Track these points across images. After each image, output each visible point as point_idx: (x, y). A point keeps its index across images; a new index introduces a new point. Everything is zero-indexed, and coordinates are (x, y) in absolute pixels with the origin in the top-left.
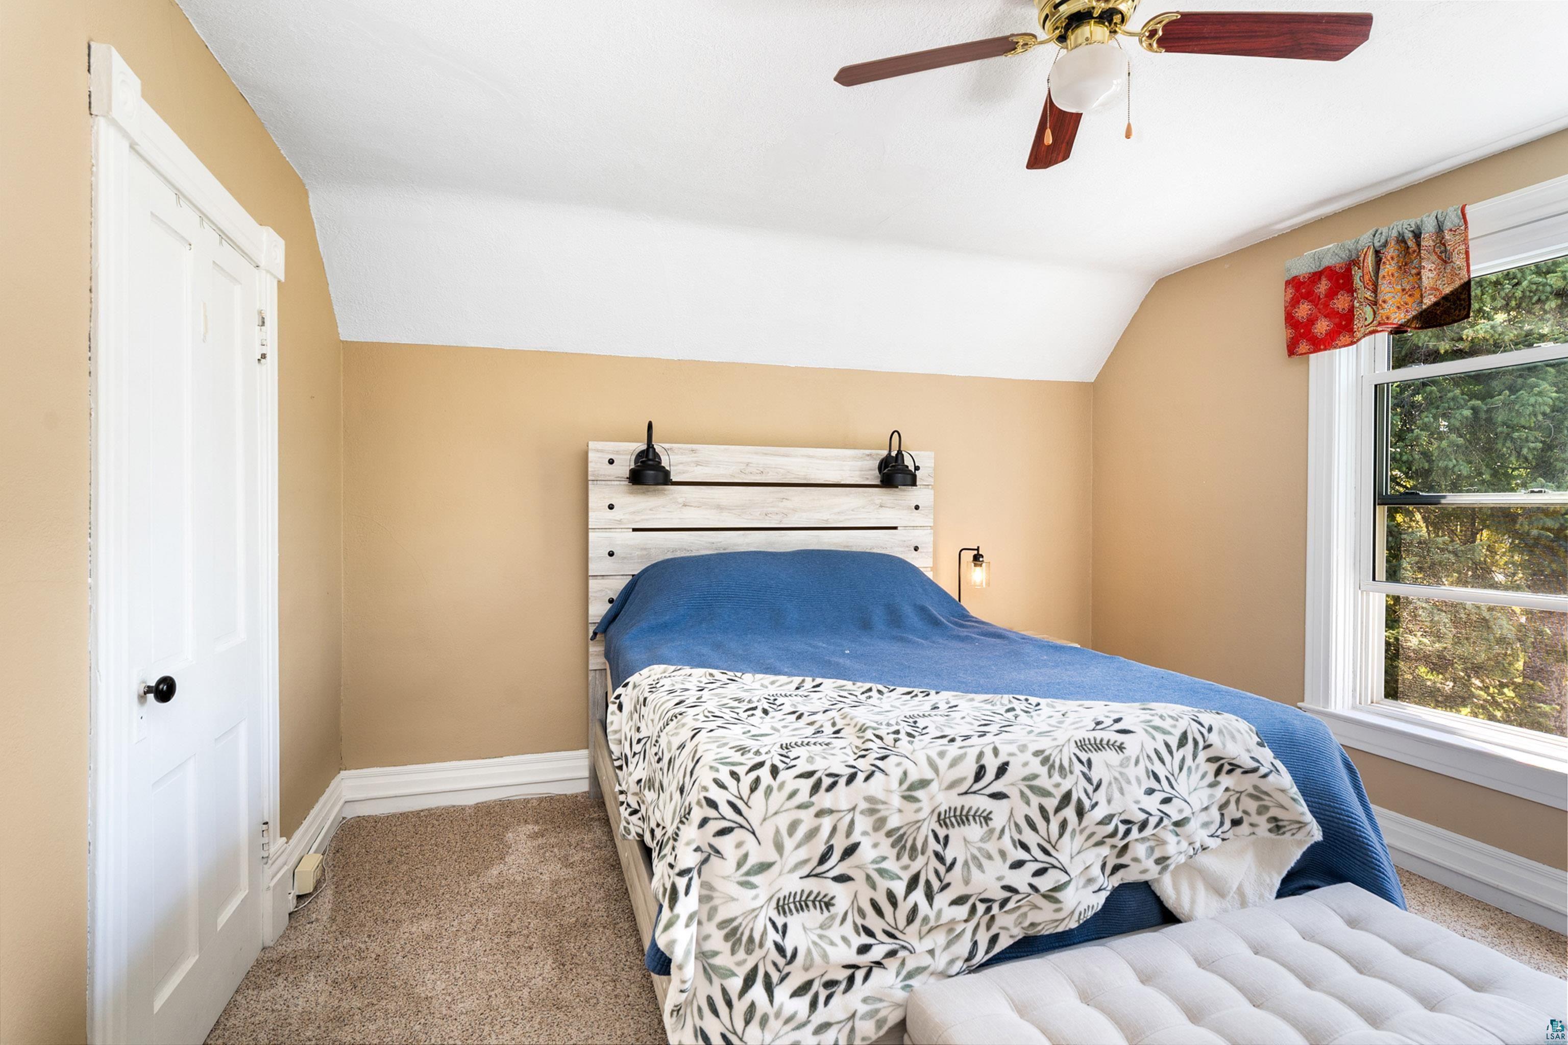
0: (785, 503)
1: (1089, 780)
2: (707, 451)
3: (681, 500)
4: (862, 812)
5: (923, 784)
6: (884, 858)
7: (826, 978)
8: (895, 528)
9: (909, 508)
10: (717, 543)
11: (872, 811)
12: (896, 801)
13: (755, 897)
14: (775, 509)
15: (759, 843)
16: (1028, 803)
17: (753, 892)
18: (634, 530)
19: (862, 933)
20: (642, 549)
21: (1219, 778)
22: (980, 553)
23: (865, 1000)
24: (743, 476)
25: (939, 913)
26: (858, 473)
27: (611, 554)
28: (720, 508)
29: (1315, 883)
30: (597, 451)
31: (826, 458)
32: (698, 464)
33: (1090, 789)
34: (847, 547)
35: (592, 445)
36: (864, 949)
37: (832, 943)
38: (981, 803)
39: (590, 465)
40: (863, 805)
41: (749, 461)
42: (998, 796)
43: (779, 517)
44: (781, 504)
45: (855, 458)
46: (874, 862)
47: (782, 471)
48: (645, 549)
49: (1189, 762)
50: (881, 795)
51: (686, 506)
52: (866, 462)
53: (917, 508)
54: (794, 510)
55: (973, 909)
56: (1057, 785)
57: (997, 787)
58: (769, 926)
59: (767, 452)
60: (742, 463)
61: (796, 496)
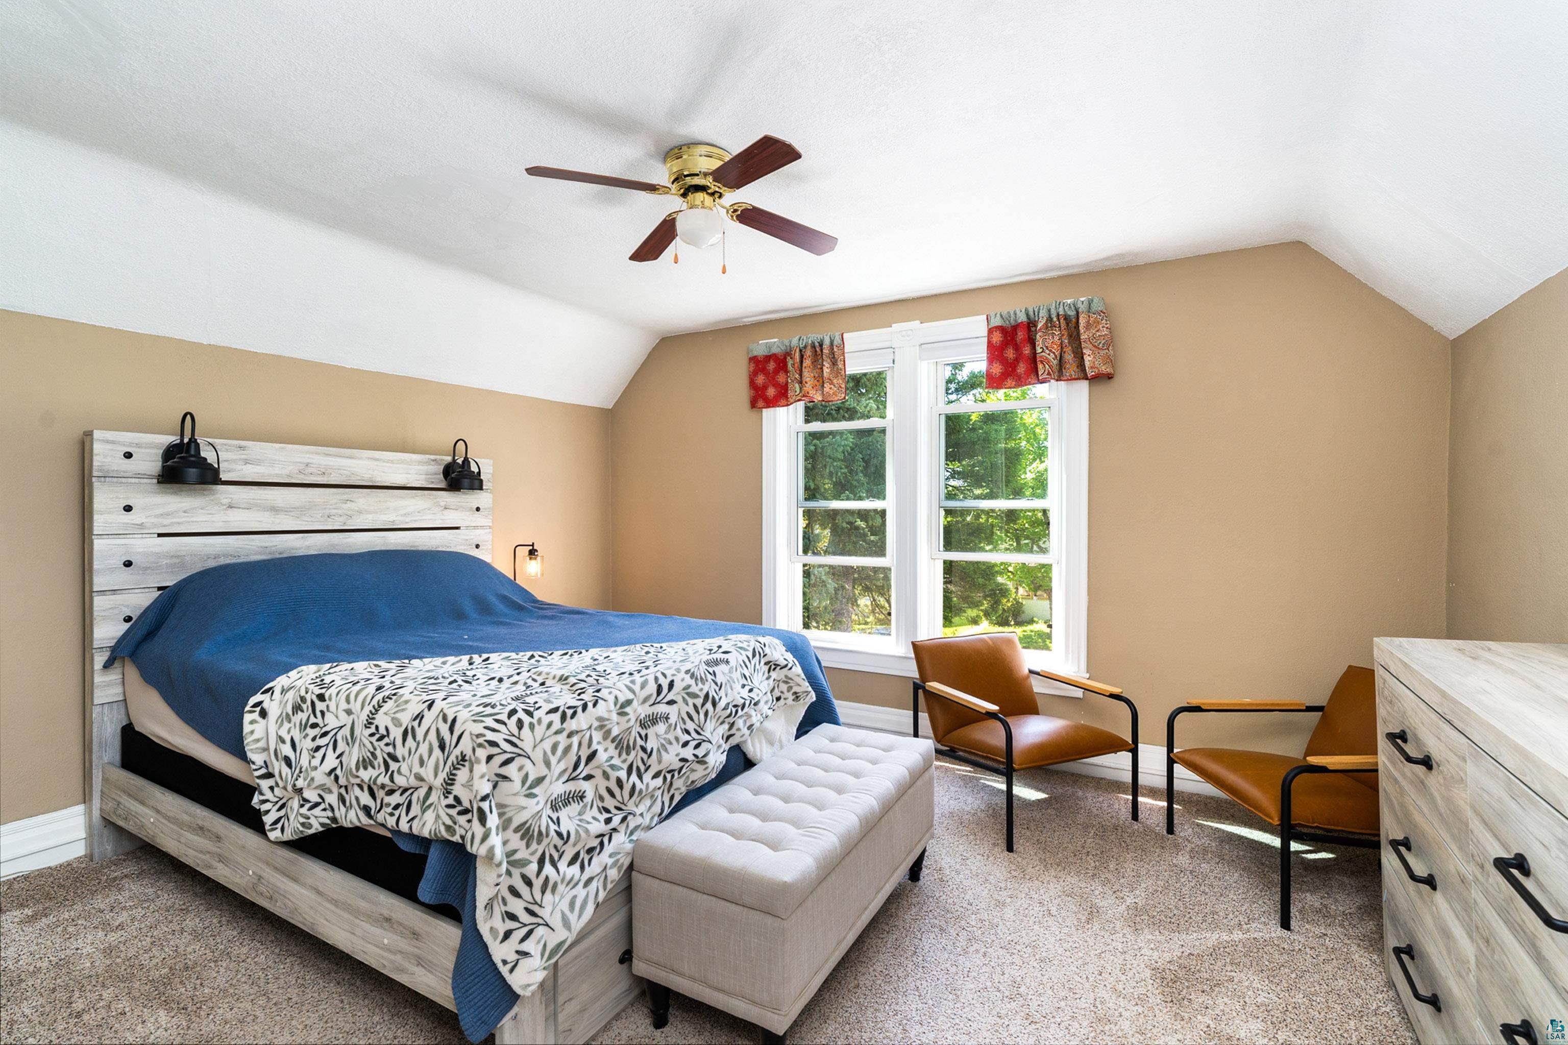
0: (349, 505)
1: (716, 684)
2: (257, 448)
3: (225, 501)
4: (595, 729)
5: (629, 702)
6: (612, 758)
7: (586, 848)
8: (457, 528)
9: (471, 509)
10: (271, 547)
11: (601, 727)
12: (615, 717)
13: (538, 803)
14: (340, 512)
15: (534, 764)
16: (687, 704)
17: (536, 800)
18: (160, 535)
19: (603, 812)
20: (172, 557)
21: (770, 674)
22: (535, 548)
23: (610, 856)
24: (302, 476)
25: (648, 784)
26: (424, 477)
27: (128, 564)
28: (274, 510)
29: (809, 728)
30: (107, 442)
31: (392, 462)
32: (247, 462)
33: (717, 689)
34: (414, 546)
35: (97, 434)
36: (608, 821)
37: (588, 823)
38: (662, 708)
39: (95, 458)
40: (596, 724)
41: (309, 461)
42: (671, 703)
43: (342, 519)
44: (344, 506)
45: (420, 463)
46: (607, 761)
47: (345, 472)
48: (177, 557)
49: (757, 666)
50: (605, 715)
51: (231, 507)
52: (431, 467)
53: (478, 509)
54: (360, 512)
55: (665, 778)
56: (701, 690)
57: (670, 697)
58: (549, 821)
59: (331, 453)
60: (300, 463)
61: (362, 498)
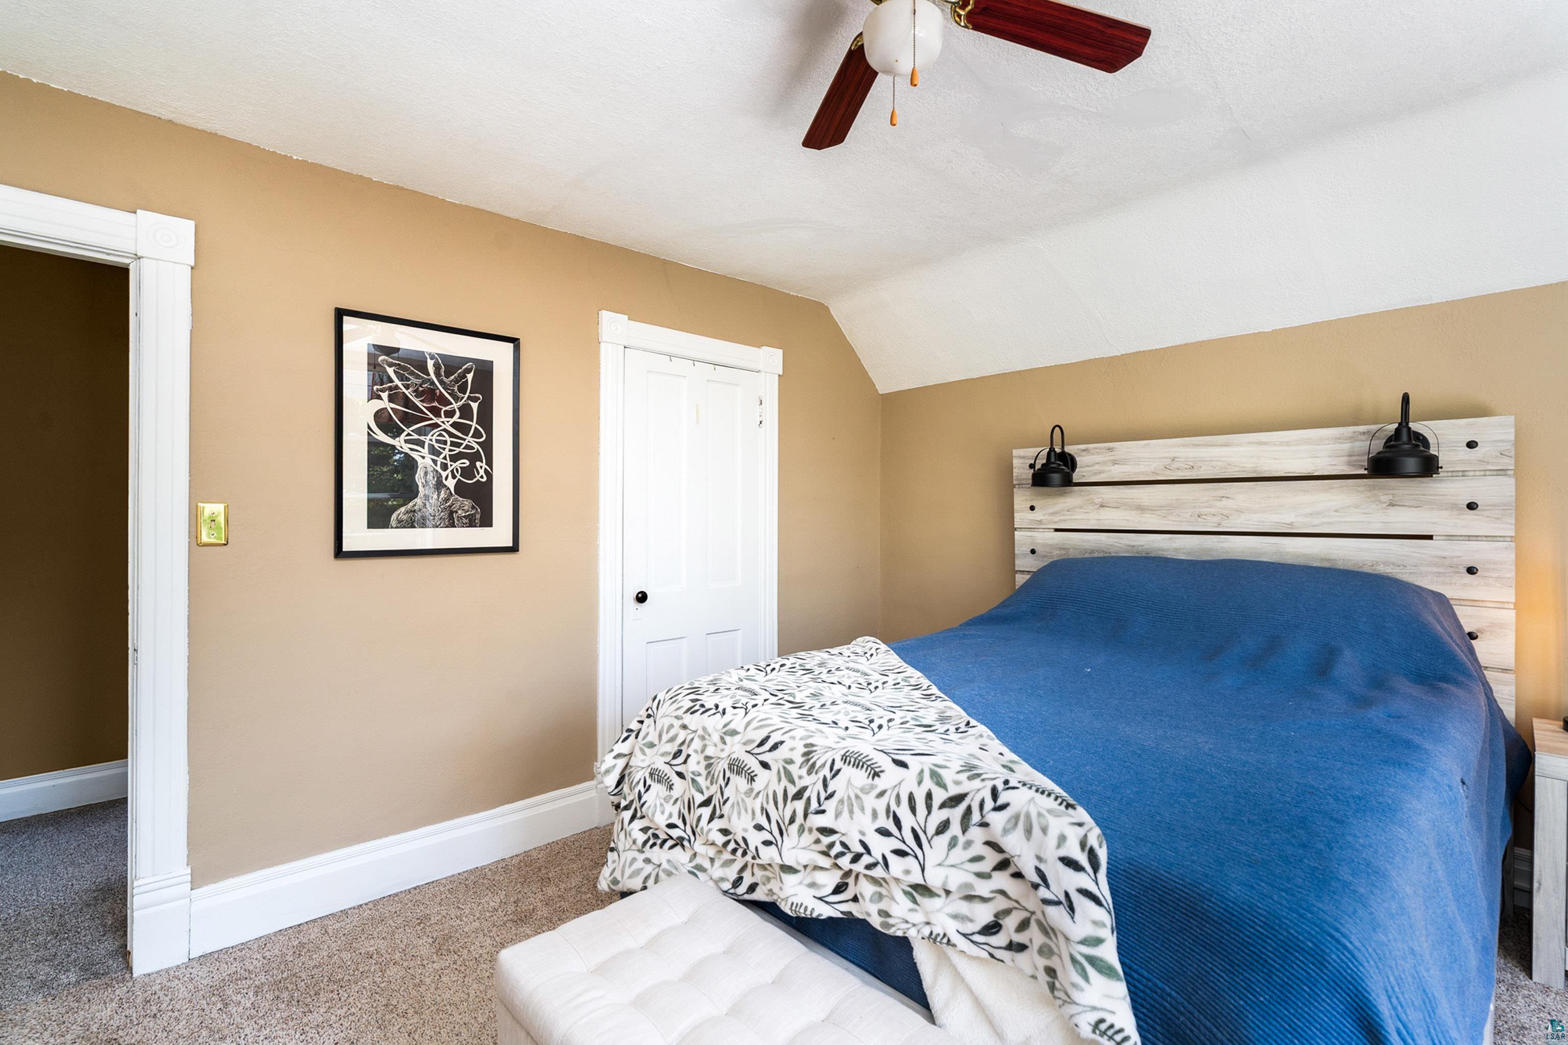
0: (1225, 502)
1: (825, 785)
2: (1123, 448)
3: (1097, 501)
4: (699, 736)
5: (734, 733)
6: (699, 775)
7: (656, 832)
8: (1430, 537)
9: (1454, 507)
10: (1138, 546)
11: (703, 738)
12: (716, 738)
13: (643, 761)
14: (1213, 510)
16: (780, 781)
17: (643, 757)
18: (1057, 530)
19: (681, 819)
20: (1060, 549)
23: (669, 861)
24: (1168, 472)
25: (710, 830)
26: (1345, 459)
27: (1033, 552)
28: (1141, 508)
30: (1020, 457)
31: (1288, 444)
32: (1114, 463)
33: (823, 795)
35: (1015, 452)
36: (671, 826)
37: (663, 813)
38: (753, 764)
39: (1015, 470)
40: (700, 732)
41: (1176, 455)
42: (765, 765)
43: (1216, 519)
44: (1218, 504)
45: (1338, 440)
46: (693, 773)
47: (1219, 464)
48: (1064, 549)
50: (710, 730)
51: (1103, 506)
52: (1358, 444)
53: (1472, 506)
54: (1240, 511)
55: (728, 842)
56: (800, 777)
57: (766, 758)
58: (642, 782)
59: (1198, 443)
60: (1165, 458)
61: (1240, 494)
